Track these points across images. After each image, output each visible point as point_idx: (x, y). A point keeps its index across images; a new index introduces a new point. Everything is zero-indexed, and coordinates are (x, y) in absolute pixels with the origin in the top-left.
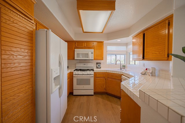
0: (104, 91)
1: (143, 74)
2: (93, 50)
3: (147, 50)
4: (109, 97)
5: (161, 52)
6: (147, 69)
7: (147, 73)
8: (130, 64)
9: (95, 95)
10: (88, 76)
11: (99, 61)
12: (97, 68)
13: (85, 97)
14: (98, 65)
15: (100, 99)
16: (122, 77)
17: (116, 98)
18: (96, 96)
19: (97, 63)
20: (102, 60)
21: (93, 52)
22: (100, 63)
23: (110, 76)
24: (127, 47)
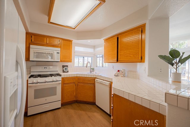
0: (74, 99)
1: (117, 76)
2: (59, 49)
3: (121, 53)
4: (81, 105)
5: (135, 55)
6: (119, 71)
7: (119, 75)
8: (97, 67)
9: (62, 107)
10: (54, 83)
11: (65, 64)
12: (63, 72)
13: (49, 113)
14: (65, 69)
15: (71, 111)
16: (96, 81)
17: (89, 105)
18: (64, 108)
19: (63, 66)
20: (70, 62)
21: (60, 52)
22: (67, 66)
23: (81, 81)
24: (94, 49)
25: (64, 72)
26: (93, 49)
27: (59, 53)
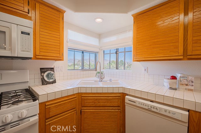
6: (174, 78)
8: (104, 68)
12: (43, 84)
14: (48, 76)
16: (126, 101)
19: (43, 70)
20: (61, 60)
21: (31, 31)
22: (52, 69)
23: (89, 103)
24: (100, 41)
25: (44, 82)
26: (98, 40)
27: (29, 34)
